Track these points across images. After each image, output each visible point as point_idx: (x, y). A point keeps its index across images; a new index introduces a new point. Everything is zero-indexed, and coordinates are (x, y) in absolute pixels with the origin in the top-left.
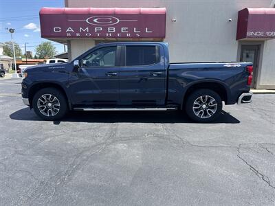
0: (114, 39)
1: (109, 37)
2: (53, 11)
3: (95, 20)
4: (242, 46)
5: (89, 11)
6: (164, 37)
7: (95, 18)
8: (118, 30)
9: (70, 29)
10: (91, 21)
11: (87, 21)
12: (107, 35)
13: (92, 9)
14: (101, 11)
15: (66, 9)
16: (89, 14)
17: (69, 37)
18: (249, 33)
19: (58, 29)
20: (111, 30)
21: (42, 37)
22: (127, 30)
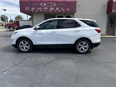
0: (53, 13)
1: (51, 12)
5: (42, 0)
6: (75, 12)
8: (55, 9)
9: (33, 8)
10: (43, 4)
11: (41, 4)
17: (33, 12)
18: (113, 11)
19: (28, 9)
20: (52, 9)
21: (21, 12)
22: (59, 9)
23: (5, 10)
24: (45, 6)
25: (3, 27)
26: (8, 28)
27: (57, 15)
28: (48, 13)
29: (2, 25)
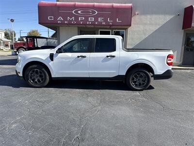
0: (93, 26)
1: (89, 24)
3: (79, 12)
4: (187, 34)
5: (75, 5)
6: (130, 25)
7: (79, 10)
9: (60, 18)
10: (76, 12)
11: (73, 12)
13: (77, 3)
15: (58, 3)
17: (59, 24)
20: (91, 19)
21: (40, 23)
22: (103, 20)
23: (12, 21)
24: (79, 14)
25: (8, 48)
26: (15, 50)
27: (100, 30)
28: (84, 26)
29: (7, 46)
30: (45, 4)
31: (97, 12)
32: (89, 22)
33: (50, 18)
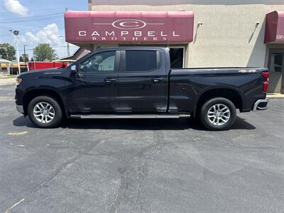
0: (140, 43)
1: (135, 40)
2: (79, 15)
3: (121, 24)
4: (270, 49)
5: (115, 14)
6: (191, 41)
7: (122, 22)
8: (145, 34)
9: (95, 33)
11: (113, 24)
12: (133, 39)
13: (118, 12)
14: (127, 15)
15: (92, 12)
16: (115, 18)
17: (95, 41)
19: (84, 33)
20: (138, 34)
21: (66, 41)
22: (153, 34)
23: (16, 33)
24: (122, 26)
30: (74, 14)
31: (145, 24)
32: (135, 37)
33: (81, 34)
